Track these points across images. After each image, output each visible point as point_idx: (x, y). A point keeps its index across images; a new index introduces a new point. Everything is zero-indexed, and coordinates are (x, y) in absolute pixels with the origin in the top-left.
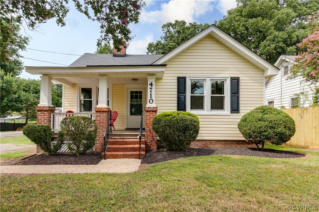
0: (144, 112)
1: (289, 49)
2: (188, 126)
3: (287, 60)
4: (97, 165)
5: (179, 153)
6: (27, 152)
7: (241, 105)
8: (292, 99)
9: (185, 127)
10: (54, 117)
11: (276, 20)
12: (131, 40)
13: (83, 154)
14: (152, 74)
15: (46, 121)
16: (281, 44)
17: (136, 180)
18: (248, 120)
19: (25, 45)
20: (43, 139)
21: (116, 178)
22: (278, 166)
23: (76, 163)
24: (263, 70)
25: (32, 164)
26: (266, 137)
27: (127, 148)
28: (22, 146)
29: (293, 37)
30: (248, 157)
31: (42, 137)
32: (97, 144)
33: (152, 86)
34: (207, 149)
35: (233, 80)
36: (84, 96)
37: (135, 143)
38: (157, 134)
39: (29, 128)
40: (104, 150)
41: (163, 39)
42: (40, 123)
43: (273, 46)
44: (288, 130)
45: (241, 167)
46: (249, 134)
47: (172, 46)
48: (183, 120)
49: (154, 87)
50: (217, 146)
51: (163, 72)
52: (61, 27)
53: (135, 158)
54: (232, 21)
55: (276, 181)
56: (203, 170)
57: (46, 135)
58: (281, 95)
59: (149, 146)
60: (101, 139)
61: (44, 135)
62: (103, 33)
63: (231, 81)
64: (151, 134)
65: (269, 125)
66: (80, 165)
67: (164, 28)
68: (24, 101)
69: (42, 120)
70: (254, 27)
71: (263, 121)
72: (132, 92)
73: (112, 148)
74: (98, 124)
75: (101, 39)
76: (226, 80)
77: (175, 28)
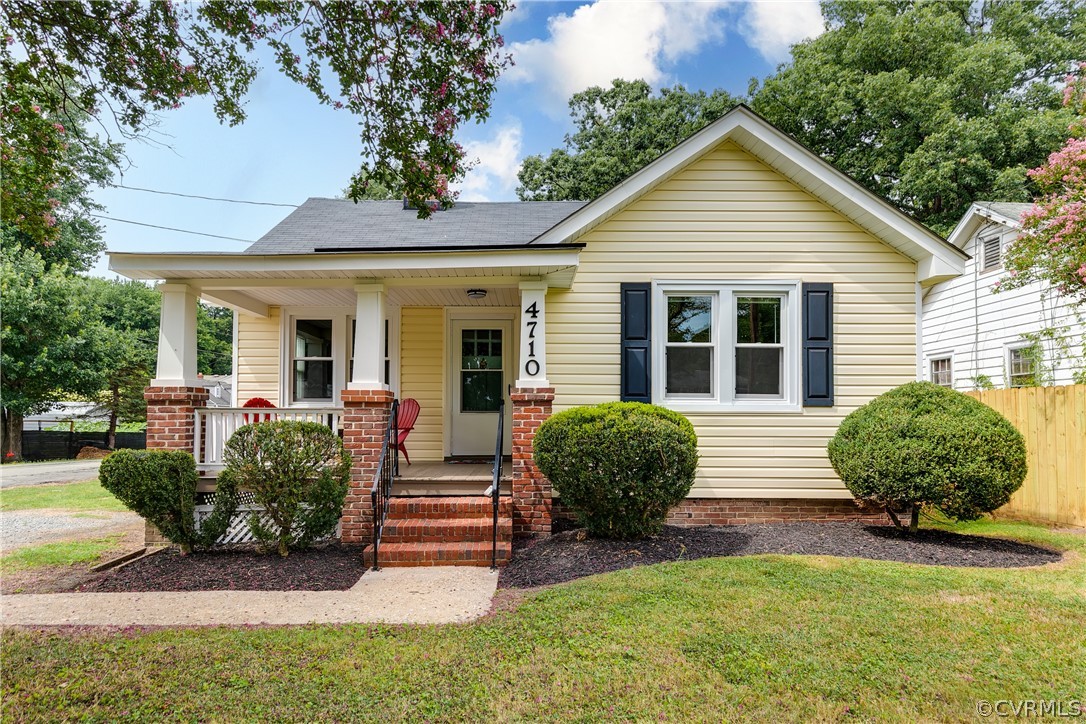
0: (508, 405)
1: (1003, 176)
2: (659, 454)
3: (995, 217)
4: (347, 592)
5: (627, 549)
6: (112, 541)
7: (837, 380)
8: (1015, 352)
9: (647, 460)
10: (203, 424)
11: (957, 79)
12: (463, 176)
13: (302, 550)
14: (535, 276)
15: (177, 435)
16: (976, 161)
17: (482, 654)
18: (862, 434)
19: (111, 167)
20: (167, 500)
21: (414, 645)
22: (968, 598)
23: (281, 585)
24: (912, 260)
25: (130, 589)
26: (924, 493)
27: (452, 528)
28: (98, 518)
29: (1017, 136)
30: (863, 563)
31: (164, 493)
32: (350, 513)
33: (534, 316)
34: (723, 530)
35: (811, 294)
36: (306, 347)
37: (477, 511)
38: (552, 481)
39: (120, 465)
40: (372, 535)
41: (572, 143)
42: (158, 444)
43: (947, 167)
44: (1001, 468)
45: (840, 605)
46: (866, 481)
47: (605, 165)
48: (640, 433)
49: (541, 318)
50: (759, 520)
51: (573, 269)
52: (231, 125)
53: (477, 566)
54: (808, 81)
55: (963, 658)
56: (708, 615)
57: (178, 488)
58: (977, 339)
59: (524, 522)
60: (363, 496)
61: (170, 487)
62: (370, 155)
63: (803, 295)
64: (532, 481)
65: (935, 452)
66: (291, 592)
67: (576, 108)
68: (106, 359)
69: (163, 434)
70: (884, 103)
71: (914, 439)
72: (466, 334)
73: (400, 528)
74: (354, 447)
75: (365, 175)
76: (787, 293)
77: (614, 107)
